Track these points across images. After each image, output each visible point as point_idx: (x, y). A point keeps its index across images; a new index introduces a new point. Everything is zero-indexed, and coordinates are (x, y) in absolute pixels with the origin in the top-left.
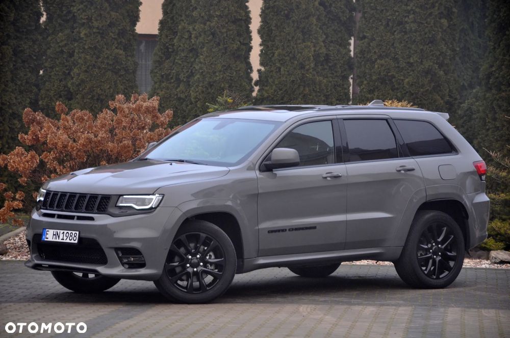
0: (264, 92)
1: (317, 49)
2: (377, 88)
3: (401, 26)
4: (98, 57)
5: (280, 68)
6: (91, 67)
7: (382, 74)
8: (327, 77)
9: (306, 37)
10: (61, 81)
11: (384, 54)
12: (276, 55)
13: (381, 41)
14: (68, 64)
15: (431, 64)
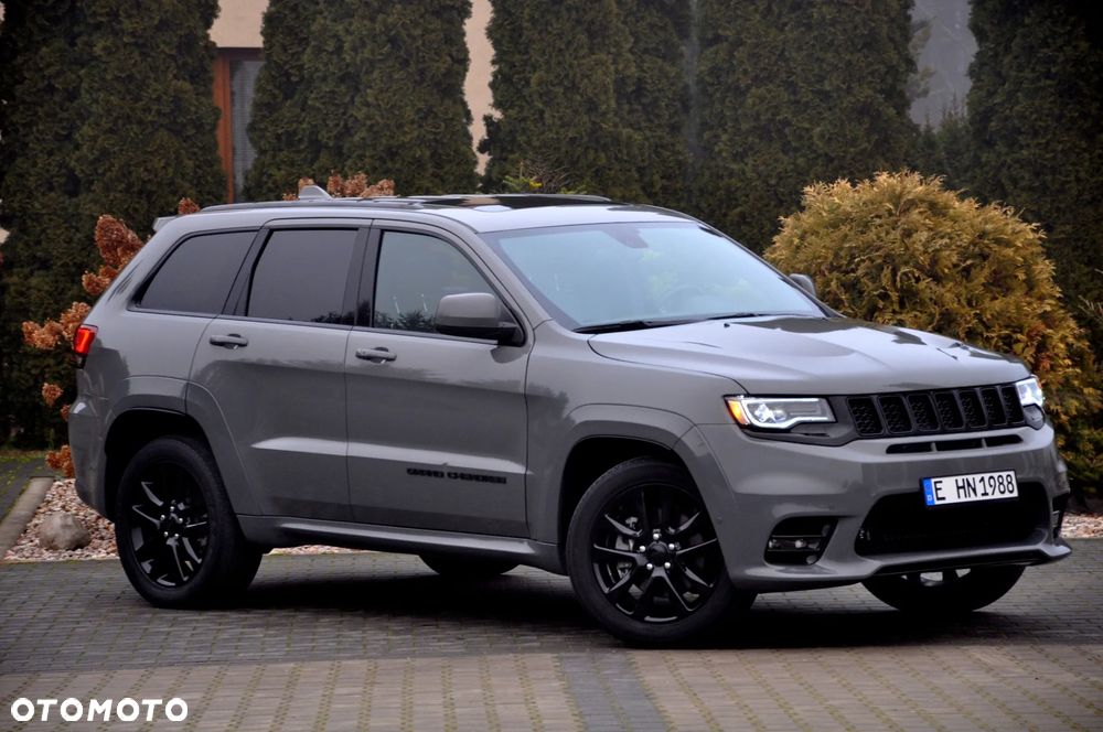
1: (621, 67)
2: (751, 149)
3: (799, 12)
4: (137, 99)
5: (542, 112)
6: (120, 122)
7: (762, 117)
8: (640, 129)
9: (595, 41)
10: (50, 153)
11: (765, 74)
12: (534, 81)
13: (757, 46)
14: (65, 115)
15: (871, 92)
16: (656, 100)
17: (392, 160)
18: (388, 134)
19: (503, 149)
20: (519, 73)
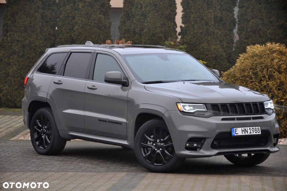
0: (184, 39)
1: (216, 13)
2: (251, 36)
4: (89, 19)
5: (194, 25)
6: (85, 25)
7: (254, 28)
8: (221, 30)
9: (209, 7)
10: (68, 33)
11: (255, 16)
12: (192, 17)
13: (253, 8)
14: (72, 23)
15: (284, 21)
16: (225, 23)
18: (153, 30)
20: (188, 15)
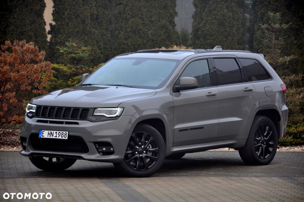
0: (58, 39)
1: (92, 11)
2: (130, 37)
7: (133, 27)
8: (97, 29)
9: (84, 3)
11: (134, 15)
12: (66, 14)
13: (132, 6)
15: (165, 22)
16: (102, 21)
17: (22, 35)
18: (21, 27)
19: (56, 34)
20: (61, 11)
